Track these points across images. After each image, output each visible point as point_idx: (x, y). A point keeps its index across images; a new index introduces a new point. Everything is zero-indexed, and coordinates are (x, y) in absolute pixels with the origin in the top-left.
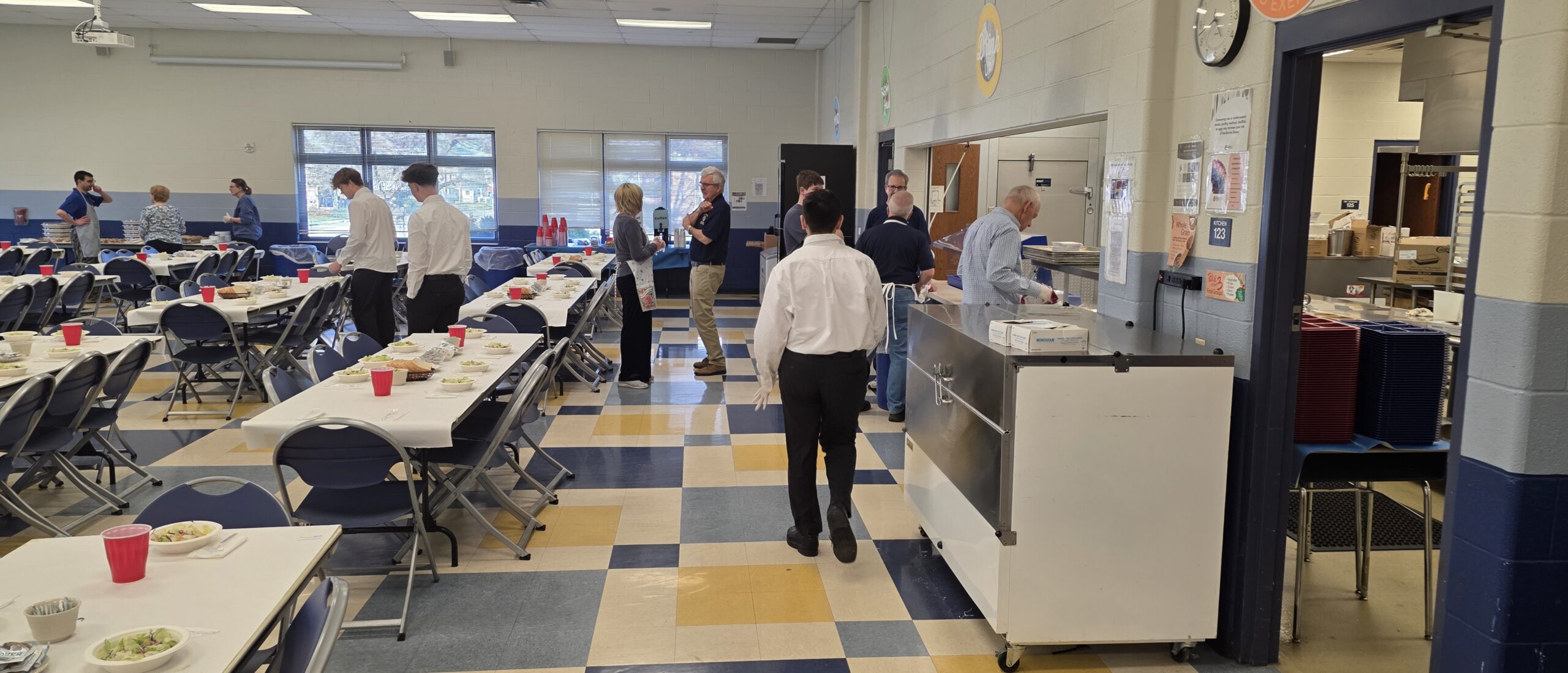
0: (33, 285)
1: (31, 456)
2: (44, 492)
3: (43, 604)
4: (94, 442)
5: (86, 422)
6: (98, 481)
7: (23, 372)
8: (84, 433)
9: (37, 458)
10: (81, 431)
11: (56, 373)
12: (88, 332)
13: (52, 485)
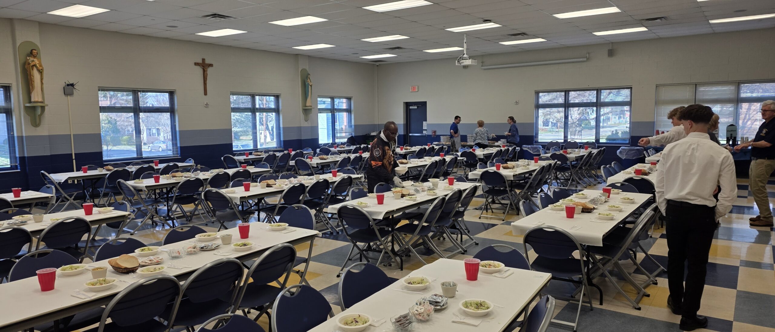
0: (438, 161)
1: (436, 227)
2: (439, 241)
3: (446, 282)
4: (456, 224)
5: (454, 216)
6: (457, 240)
7: (436, 195)
8: (453, 220)
9: (438, 228)
10: (452, 219)
11: (446, 195)
12: (456, 180)
13: (442, 239)
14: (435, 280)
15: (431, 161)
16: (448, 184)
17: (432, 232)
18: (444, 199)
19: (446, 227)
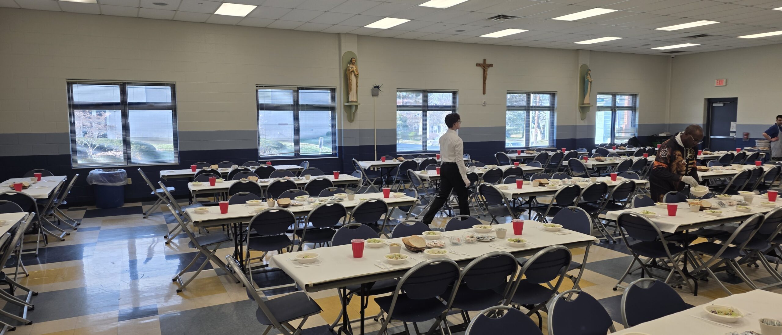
0: (752, 170)
3: (767, 320)
11: (765, 213)
12: (780, 196)
13: (753, 266)
14: (750, 314)
15: (741, 169)
16: (768, 200)
17: (741, 256)
18: (761, 218)
19: (761, 252)
